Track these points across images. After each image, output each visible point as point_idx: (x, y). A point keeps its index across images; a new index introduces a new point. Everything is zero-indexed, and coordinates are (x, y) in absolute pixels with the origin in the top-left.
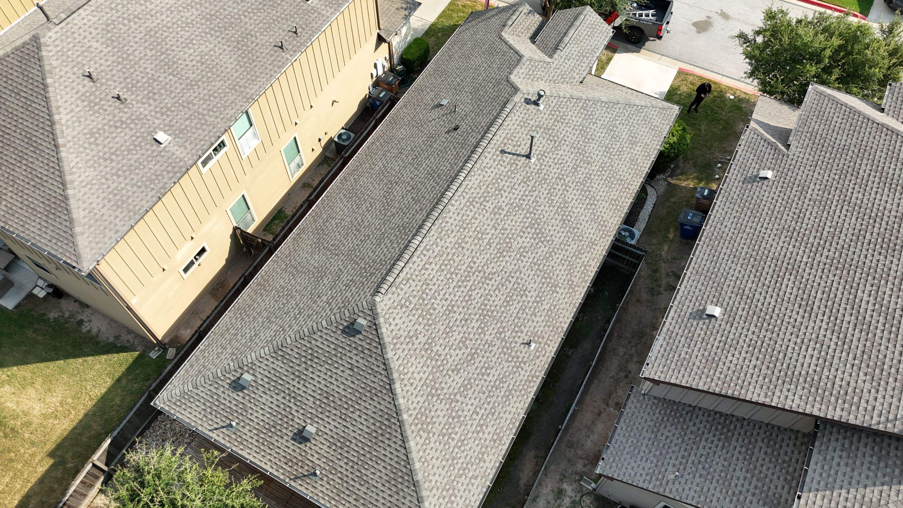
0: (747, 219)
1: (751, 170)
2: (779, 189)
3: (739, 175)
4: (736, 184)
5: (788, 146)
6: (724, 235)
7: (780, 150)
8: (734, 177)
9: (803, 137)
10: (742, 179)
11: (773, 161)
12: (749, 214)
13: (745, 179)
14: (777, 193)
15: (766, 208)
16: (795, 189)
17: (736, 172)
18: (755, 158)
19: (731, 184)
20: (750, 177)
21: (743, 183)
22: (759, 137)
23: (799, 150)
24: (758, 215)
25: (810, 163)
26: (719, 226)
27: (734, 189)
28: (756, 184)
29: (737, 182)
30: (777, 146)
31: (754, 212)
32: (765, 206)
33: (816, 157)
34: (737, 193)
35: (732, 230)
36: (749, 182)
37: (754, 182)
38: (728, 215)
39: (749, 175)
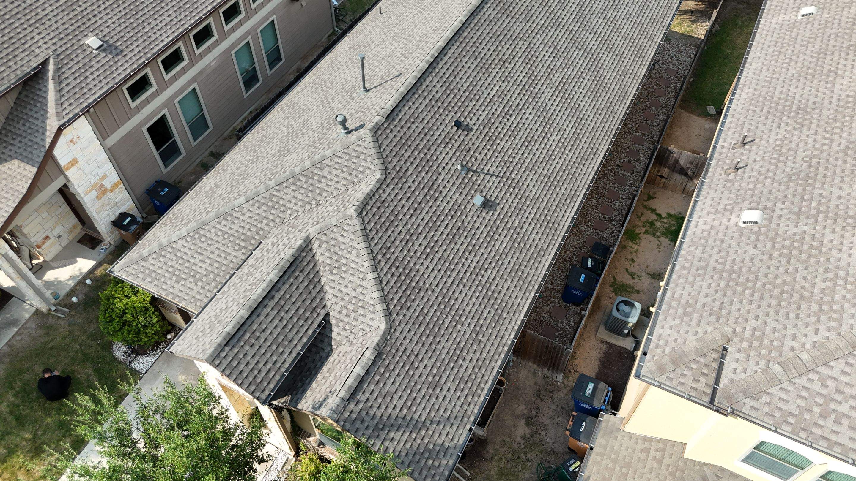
0: (146, 10)
1: (104, 61)
2: (94, 20)
3: (120, 64)
4: (131, 55)
5: (45, 63)
6: (176, 9)
7: (56, 64)
8: (126, 65)
9: (20, 63)
10: (120, 57)
11: (73, 56)
12: (141, 14)
13: (117, 55)
14: (100, 16)
15: (121, 8)
16: (80, 9)
17: (121, 70)
18: (88, 74)
19: (134, 59)
20: (111, 53)
21: (122, 51)
22: (63, 99)
23: (37, 51)
24: (132, 7)
25: (42, 28)
26: (176, 20)
27: (137, 50)
28: (111, 41)
29: (127, 58)
30: (54, 72)
31: (134, 13)
32: (120, 12)
33: (30, 29)
34: (136, 44)
35: (166, 8)
36: (116, 48)
37: (111, 45)
38: (160, 25)
39: (110, 56)
